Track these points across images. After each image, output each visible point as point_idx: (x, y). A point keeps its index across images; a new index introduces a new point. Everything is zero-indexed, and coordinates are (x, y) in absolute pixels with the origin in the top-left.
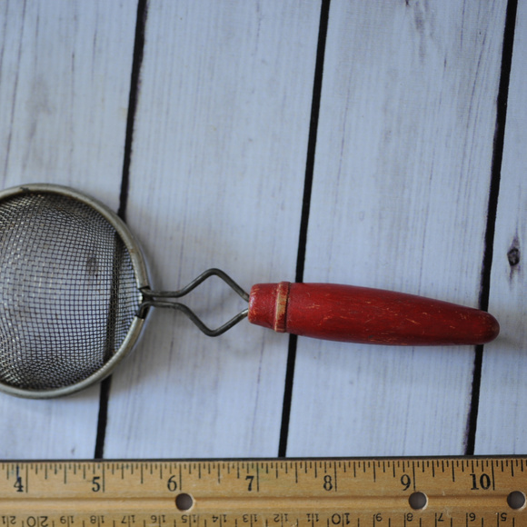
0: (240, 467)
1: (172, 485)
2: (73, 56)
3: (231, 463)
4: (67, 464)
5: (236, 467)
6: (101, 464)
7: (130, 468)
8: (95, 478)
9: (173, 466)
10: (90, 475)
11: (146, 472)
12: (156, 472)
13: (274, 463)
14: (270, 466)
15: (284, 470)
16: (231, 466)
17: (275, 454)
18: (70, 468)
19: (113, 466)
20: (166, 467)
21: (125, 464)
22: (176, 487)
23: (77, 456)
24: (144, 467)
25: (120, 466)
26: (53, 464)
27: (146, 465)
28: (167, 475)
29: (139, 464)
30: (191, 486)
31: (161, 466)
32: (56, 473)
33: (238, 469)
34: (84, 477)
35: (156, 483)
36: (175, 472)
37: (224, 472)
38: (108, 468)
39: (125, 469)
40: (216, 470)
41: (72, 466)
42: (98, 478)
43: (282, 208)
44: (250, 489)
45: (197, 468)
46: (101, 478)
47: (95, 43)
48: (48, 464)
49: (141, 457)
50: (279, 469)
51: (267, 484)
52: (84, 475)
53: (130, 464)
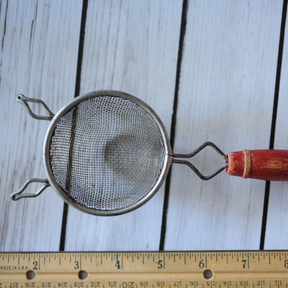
0: (239, 255)
1: (202, 265)
2: (148, 31)
3: (234, 253)
4: (144, 254)
5: (236, 255)
6: (163, 254)
7: (179, 256)
8: (160, 261)
9: (202, 255)
10: (157, 260)
11: (188, 258)
12: (193, 258)
13: (257, 253)
14: (255, 255)
15: (263, 257)
16: (234, 254)
17: (258, 248)
18: (146, 256)
19: (169, 254)
20: (198, 255)
21: (176, 253)
22: (204, 266)
23: (149, 249)
24: (186, 255)
25: (173, 255)
26: (137, 254)
27: (188, 254)
28: (199, 260)
29: (184, 253)
30: (212, 265)
31: (195, 255)
32: (138, 258)
33: (238, 256)
34: (154, 261)
35: (193, 264)
36: (204, 258)
37: (230, 258)
38: (167, 255)
39: (176, 256)
40: (226, 257)
41: (147, 255)
42: (161, 261)
43: (262, 114)
44: (244, 267)
45: (215, 256)
46: (163, 261)
47: (159, 24)
48: (134, 254)
49: (185, 250)
50: (260, 256)
51: (254, 264)
52: (154, 260)
53: (178, 253)
